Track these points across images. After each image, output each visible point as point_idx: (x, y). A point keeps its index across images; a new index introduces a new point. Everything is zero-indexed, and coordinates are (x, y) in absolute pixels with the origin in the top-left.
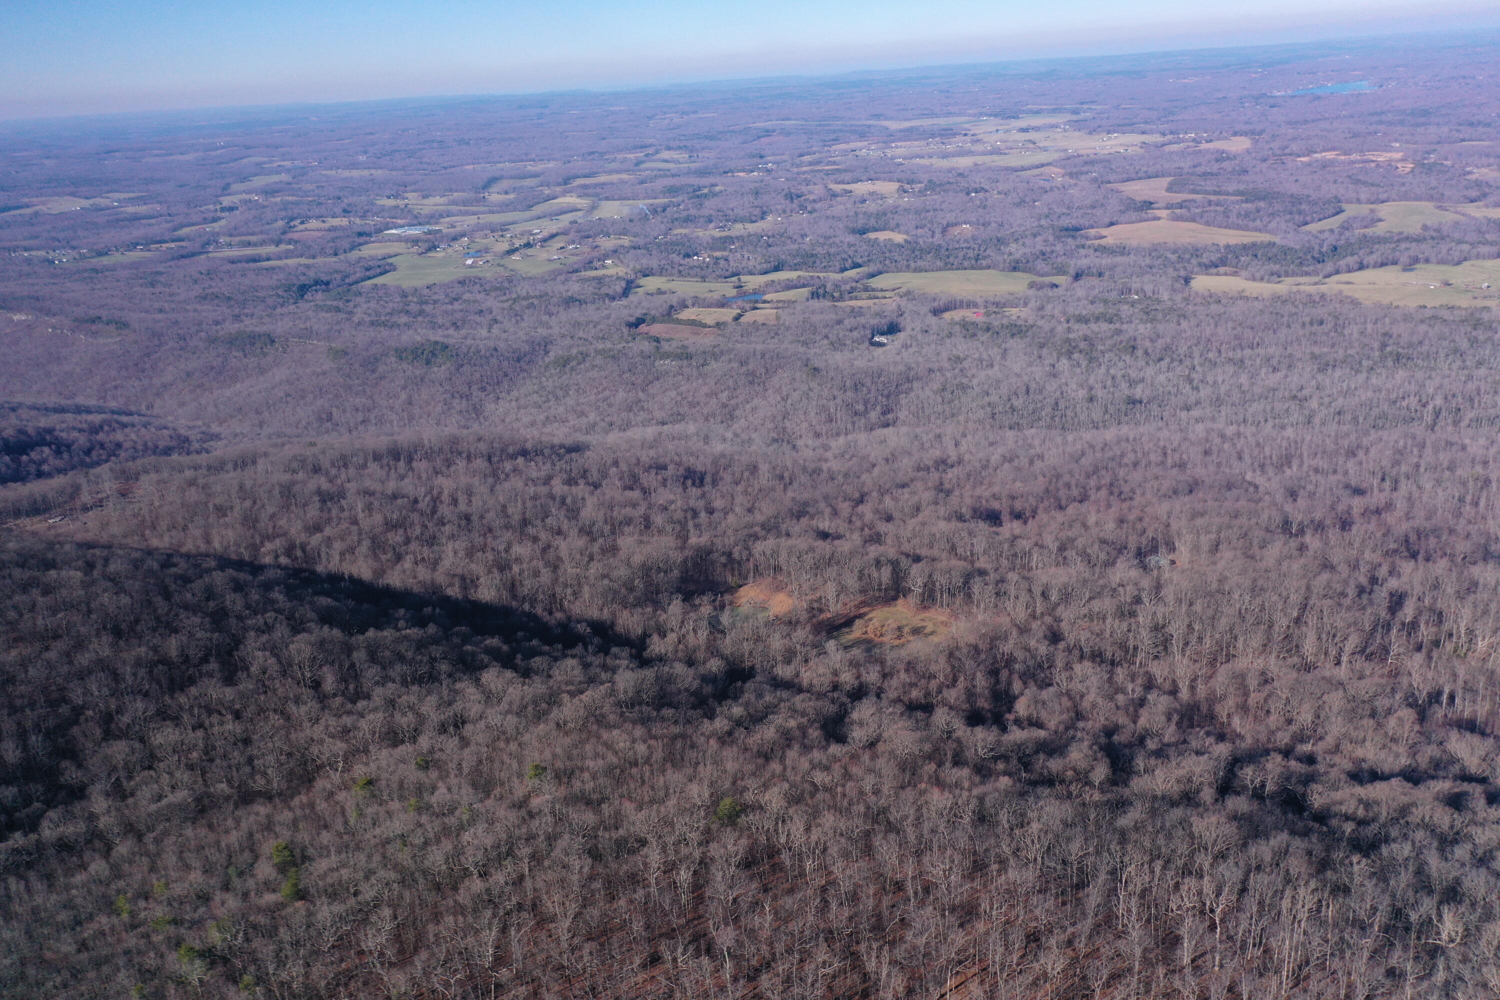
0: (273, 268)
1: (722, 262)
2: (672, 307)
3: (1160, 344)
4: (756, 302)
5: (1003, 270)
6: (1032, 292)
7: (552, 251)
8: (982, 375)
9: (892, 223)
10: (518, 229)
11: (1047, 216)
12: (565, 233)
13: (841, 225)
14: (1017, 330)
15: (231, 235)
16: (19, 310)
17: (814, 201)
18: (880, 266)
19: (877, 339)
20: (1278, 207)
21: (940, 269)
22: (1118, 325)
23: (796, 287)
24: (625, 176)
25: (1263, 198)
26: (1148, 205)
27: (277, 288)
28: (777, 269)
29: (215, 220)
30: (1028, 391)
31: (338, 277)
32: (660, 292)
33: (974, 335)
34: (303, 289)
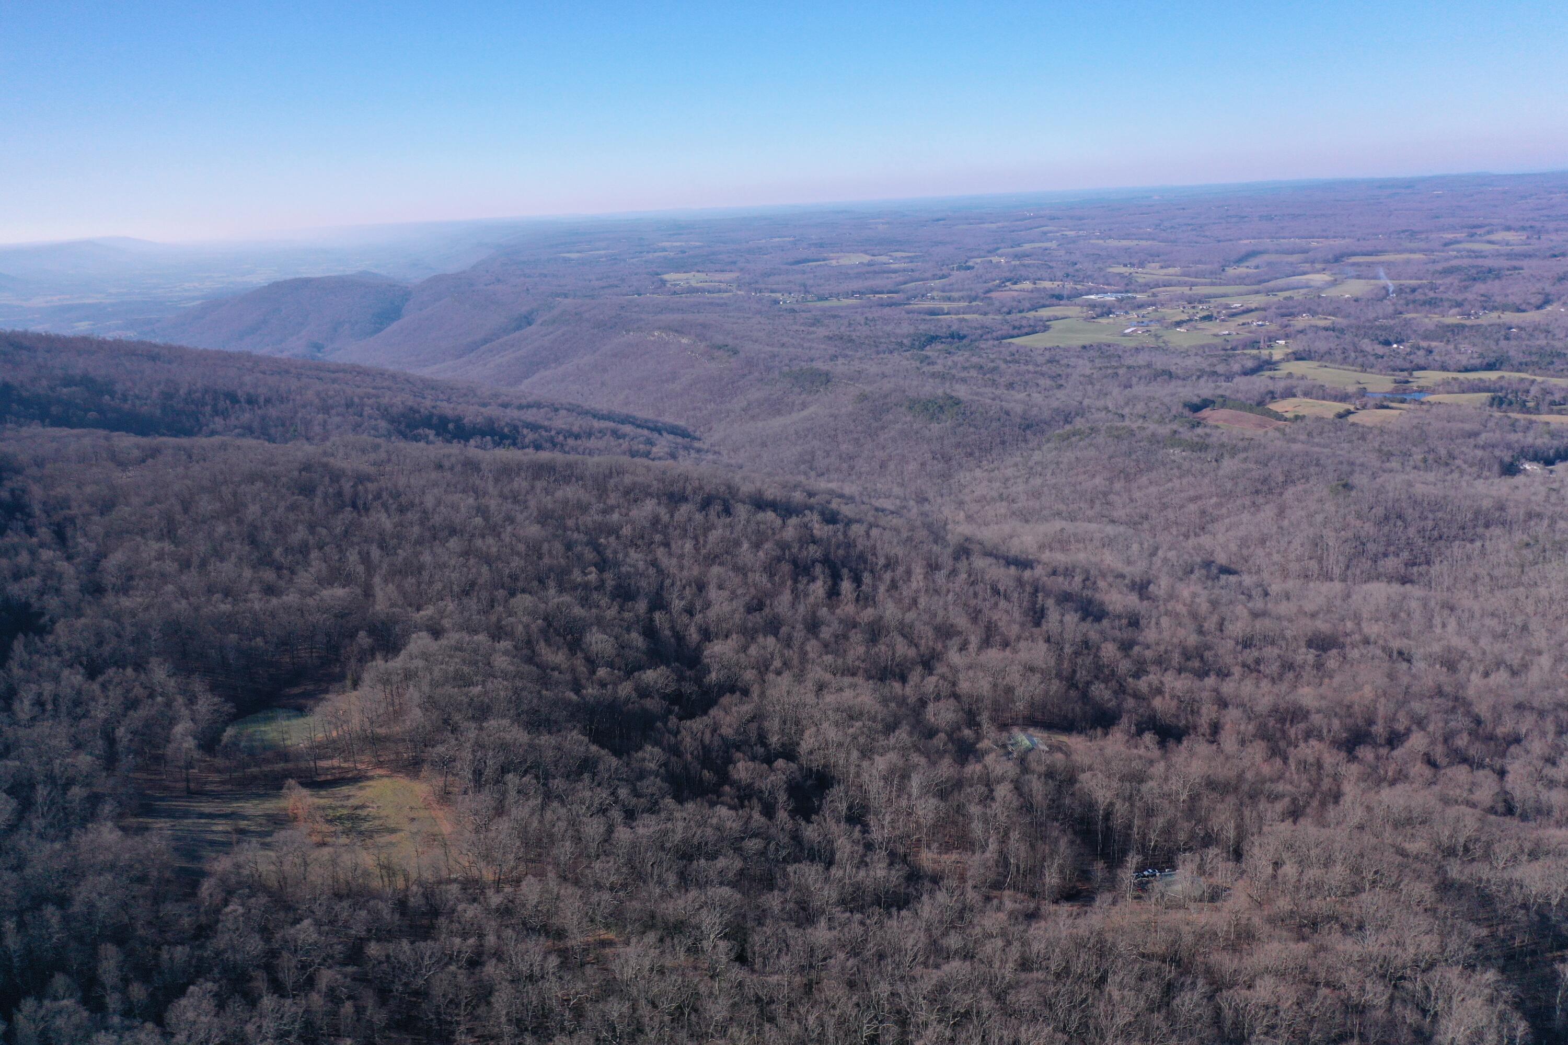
0: (933, 321)
2: (1271, 393)
4: (1402, 401)
7: (1228, 329)
10: (1220, 301)
12: (1265, 309)
16: (687, 334)
19: (1525, 465)
27: (909, 336)
29: (943, 277)
31: (979, 332)
32: (1289, 377)
34: (933, 339)
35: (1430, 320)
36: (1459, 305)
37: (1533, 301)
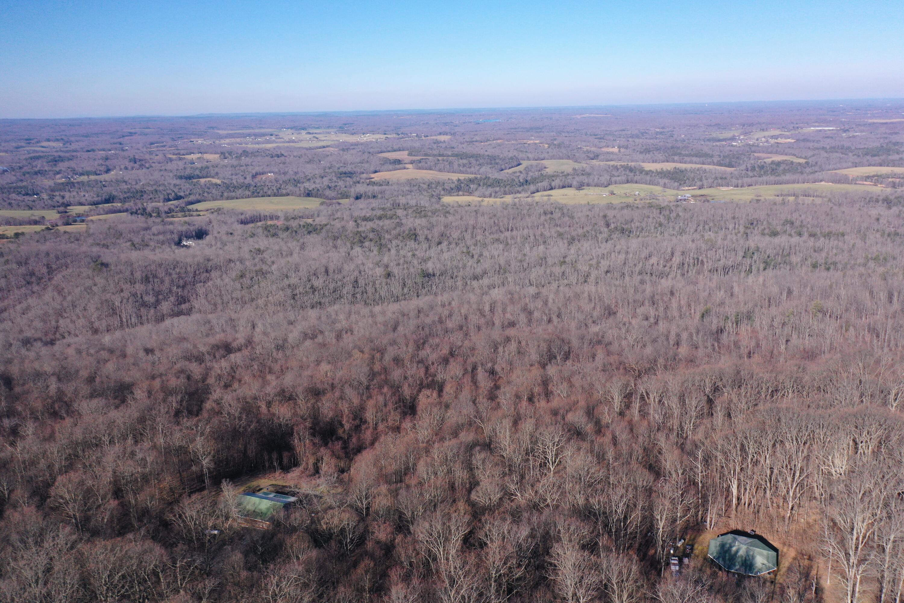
1: (58, 198)
3: (436, 232)
4: (75, 221)
5: (300, 196)
6: (322, 208)
8: (282, 262)
9: (213, 173)
11: (330, 168)
13: (171, 174)
14: (312, 230)
17: (153, 163)
18: (198, 197)
19: (183, 242)
20: (481, 161)
22: (398, 220)
23: (119, 211)
25: (472, 156)
26: (398, 162)
30: (327, 272)
33: (274, 235)
35: (48, 181)
36: (58, 173)
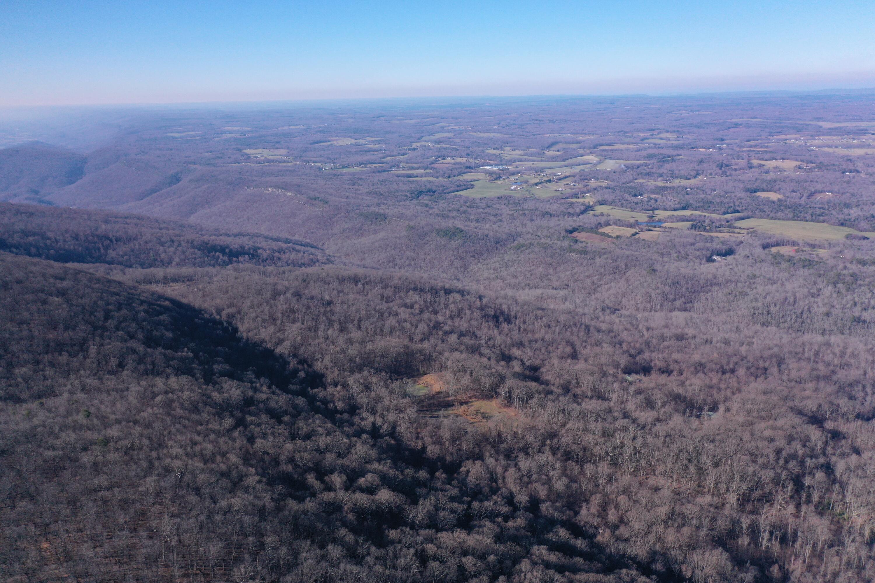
0: (413, 181)
1: (653, 201)
2: (600, 223)
4: (655, 227)
6: (843, 241)
7: (560, 187)
8: (762, 288)
9: (777, 188)
10: (550, 171)
12: (574, 176)
13: (742, 186)
14: (810, 264)
15: (407, 163)
16: (289, 190)
17: (736, 170)
19: (715, 257)
21: (789, 219)
23: (687, 220)
24: (631, 146)
27: (408, 191)
28: (684, 208)
29: (403, 154)
30: (785, 303)
31: (441, 188)
32: (602, 215)
34: (420, 193)
35: (651, 183)
36: (661, 175)
37: (692, 174)
